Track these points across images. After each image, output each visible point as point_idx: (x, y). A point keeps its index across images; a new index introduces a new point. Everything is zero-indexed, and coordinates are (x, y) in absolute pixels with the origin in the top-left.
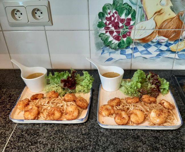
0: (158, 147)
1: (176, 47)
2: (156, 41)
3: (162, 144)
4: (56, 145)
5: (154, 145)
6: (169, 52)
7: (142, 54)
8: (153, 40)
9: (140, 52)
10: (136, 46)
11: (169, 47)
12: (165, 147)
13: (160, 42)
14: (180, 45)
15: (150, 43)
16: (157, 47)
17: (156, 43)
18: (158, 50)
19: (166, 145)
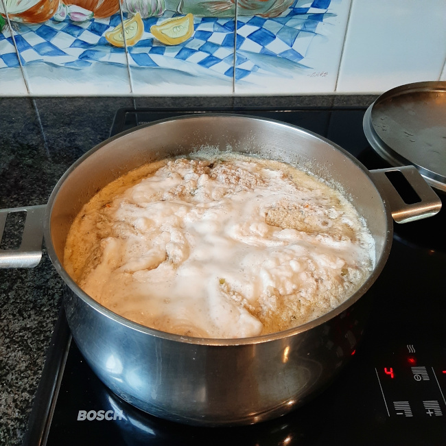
1: (121, 35)
2: (64, 18)
6: (108, 50)
7: (42, 55)
8: (54, 16)
9: (35, 50)
10: (20, 34)
11: (104, 35)
13: (75, 20)
14: (127, 29)
15: (49, 23)
16: (73, 35)
17: (65, 24)
18: (77, 44)
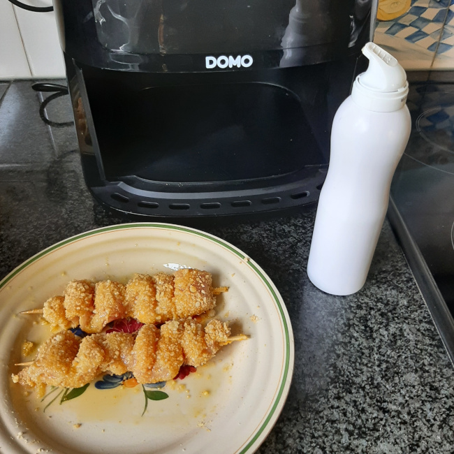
0: (286, 230)
3: (295, 226)
4: (40, 241)
5: (277, 229)
12: (303, 231)
19: (306, 225)
